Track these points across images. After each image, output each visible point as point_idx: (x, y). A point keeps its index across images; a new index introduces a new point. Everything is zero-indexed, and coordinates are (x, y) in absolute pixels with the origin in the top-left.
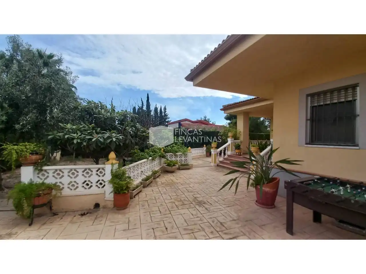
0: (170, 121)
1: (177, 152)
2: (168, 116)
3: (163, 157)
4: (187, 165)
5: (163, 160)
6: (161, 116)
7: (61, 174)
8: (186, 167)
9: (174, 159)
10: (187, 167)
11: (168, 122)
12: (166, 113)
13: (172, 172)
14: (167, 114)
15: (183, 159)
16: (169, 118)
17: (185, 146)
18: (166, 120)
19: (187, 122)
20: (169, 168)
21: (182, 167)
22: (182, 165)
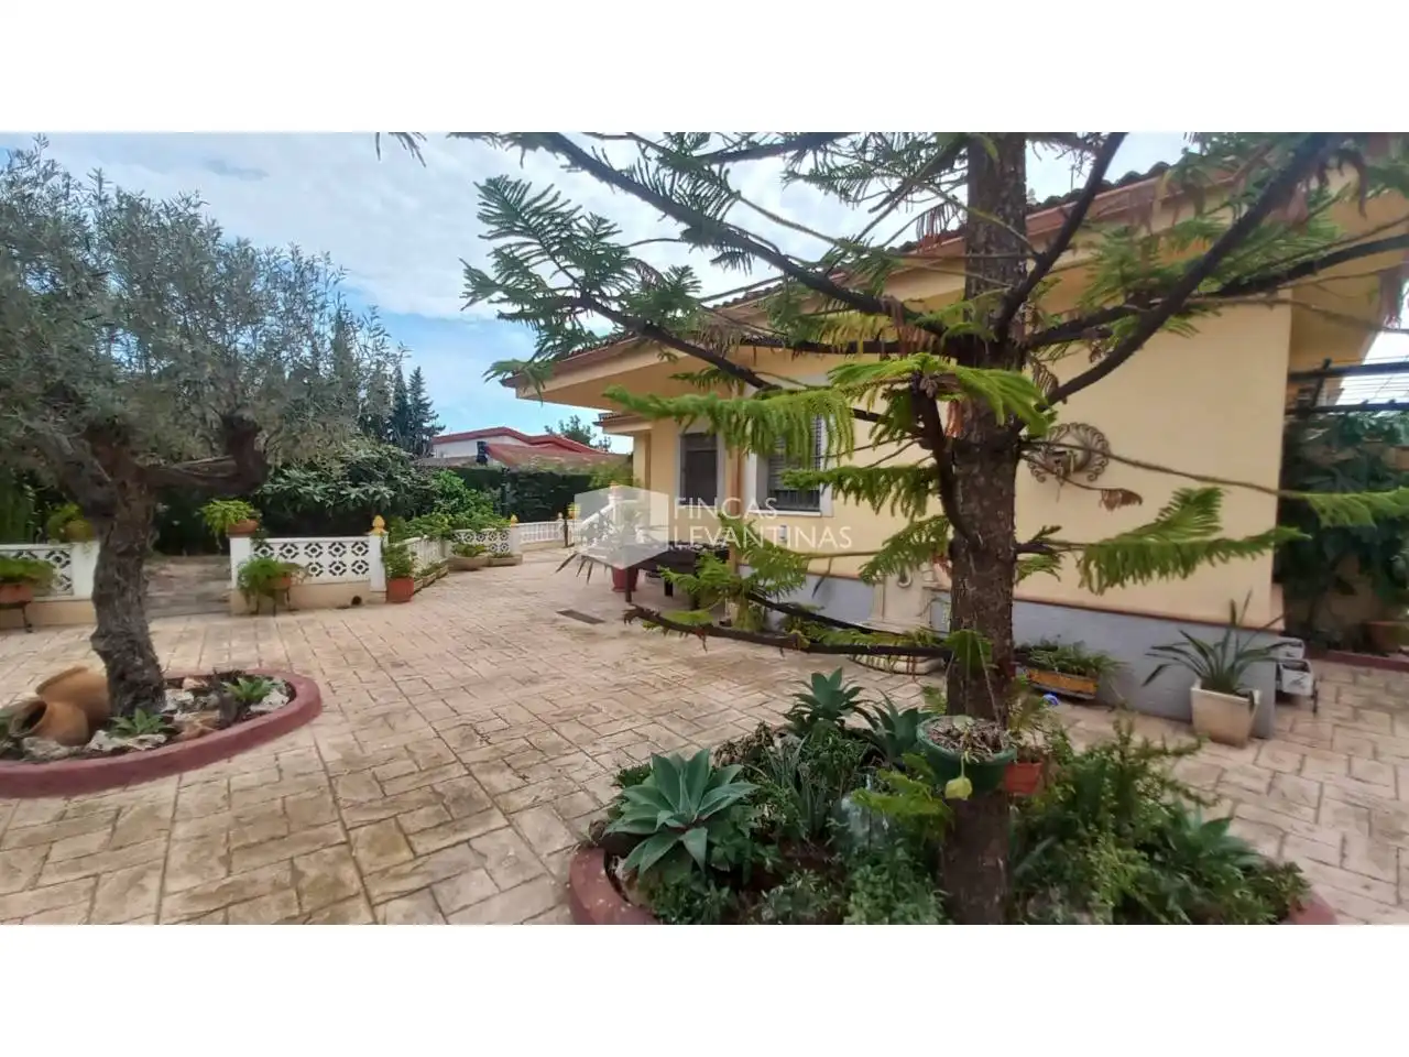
0: (441, 429)
1: (482, 526)
2: (430, 409)
3: (451, 537)
4: (509, 556)
5: (450, 545)
6: (402, 409)
7: (294, 551)
8: (504, 560)
9: (475, 542)
10: (509, 560)
11: (431, 431)
12: (423, 395)
13: (474, 569)
14: (427, 402)
15: (499, 542)
16: (435, 418)
17: (503, 514)
18: (425, 425)
19: (508, 441)
20: (468, 561)
21: (496, 561)
22: (496, 556)
